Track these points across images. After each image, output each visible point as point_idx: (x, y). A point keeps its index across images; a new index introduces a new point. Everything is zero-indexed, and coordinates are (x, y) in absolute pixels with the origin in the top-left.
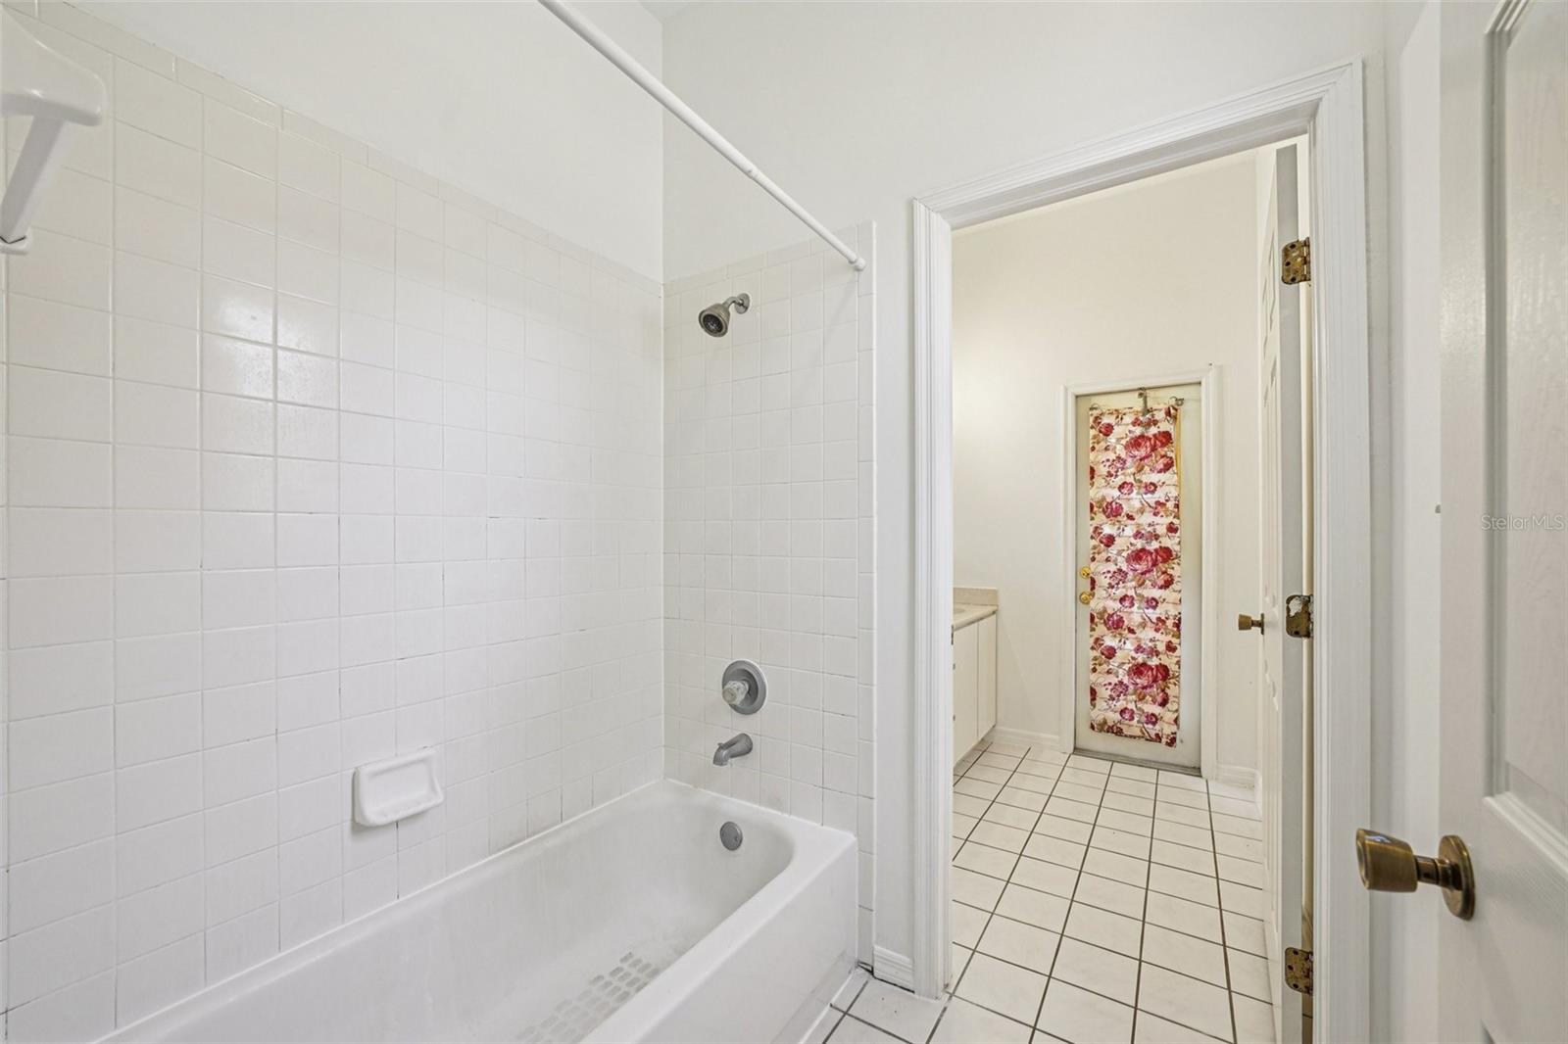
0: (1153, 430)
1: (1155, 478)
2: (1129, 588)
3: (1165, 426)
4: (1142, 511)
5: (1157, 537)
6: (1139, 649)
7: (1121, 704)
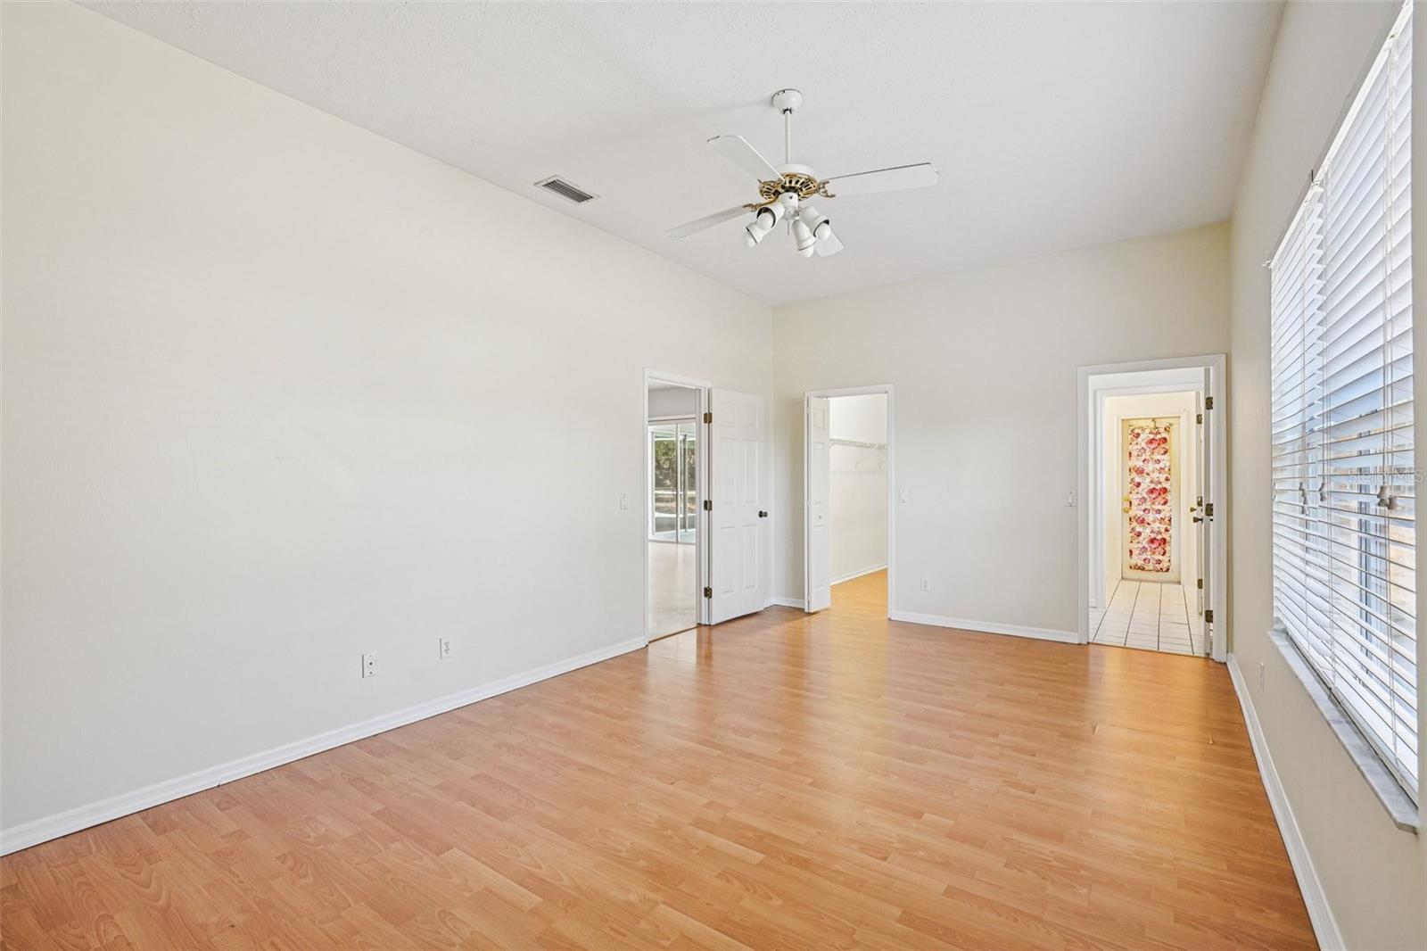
0: (1158, 437)
1: (1159, 457)
2: (1147, 505)
3: (1164, 435)
4: (1153, 472)
5: (1160, 483)
6: (1152, 532)
7: (1144, 556)
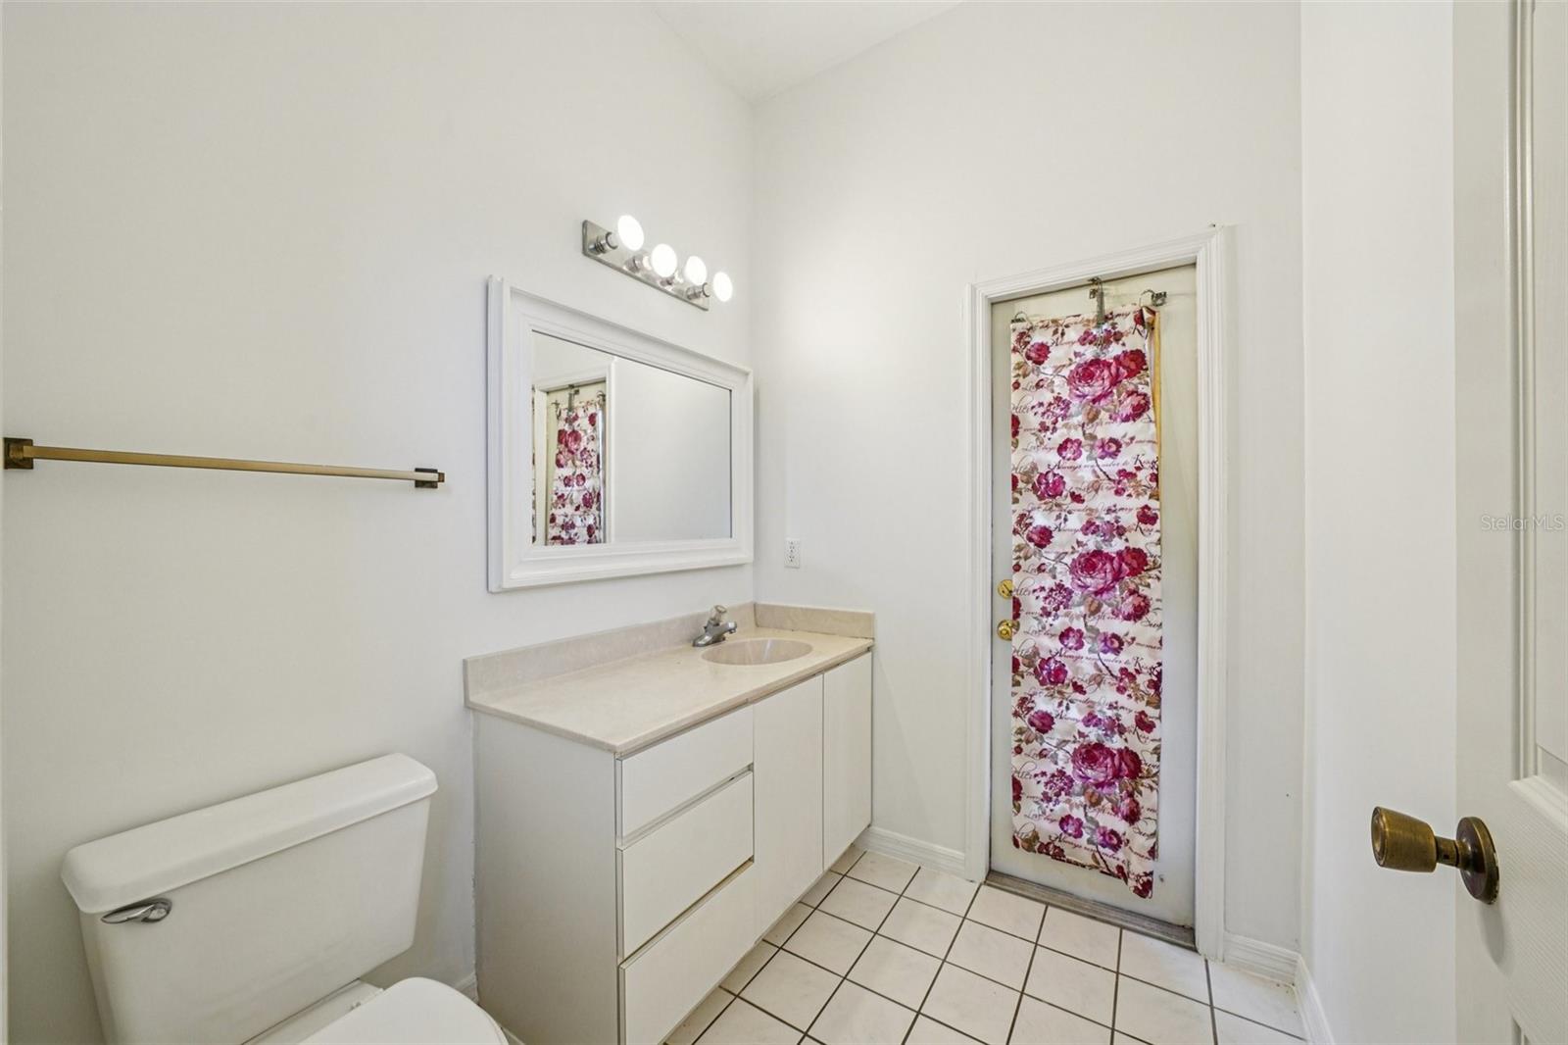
0: (1115, 350)
1: (1118, 430)
2: (1074, 617)
3: (1134, 342)
4: (1095, 488)
5: (1121, 531)
6: (1090, 720)
7: (1061, 808)
